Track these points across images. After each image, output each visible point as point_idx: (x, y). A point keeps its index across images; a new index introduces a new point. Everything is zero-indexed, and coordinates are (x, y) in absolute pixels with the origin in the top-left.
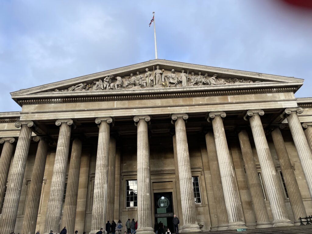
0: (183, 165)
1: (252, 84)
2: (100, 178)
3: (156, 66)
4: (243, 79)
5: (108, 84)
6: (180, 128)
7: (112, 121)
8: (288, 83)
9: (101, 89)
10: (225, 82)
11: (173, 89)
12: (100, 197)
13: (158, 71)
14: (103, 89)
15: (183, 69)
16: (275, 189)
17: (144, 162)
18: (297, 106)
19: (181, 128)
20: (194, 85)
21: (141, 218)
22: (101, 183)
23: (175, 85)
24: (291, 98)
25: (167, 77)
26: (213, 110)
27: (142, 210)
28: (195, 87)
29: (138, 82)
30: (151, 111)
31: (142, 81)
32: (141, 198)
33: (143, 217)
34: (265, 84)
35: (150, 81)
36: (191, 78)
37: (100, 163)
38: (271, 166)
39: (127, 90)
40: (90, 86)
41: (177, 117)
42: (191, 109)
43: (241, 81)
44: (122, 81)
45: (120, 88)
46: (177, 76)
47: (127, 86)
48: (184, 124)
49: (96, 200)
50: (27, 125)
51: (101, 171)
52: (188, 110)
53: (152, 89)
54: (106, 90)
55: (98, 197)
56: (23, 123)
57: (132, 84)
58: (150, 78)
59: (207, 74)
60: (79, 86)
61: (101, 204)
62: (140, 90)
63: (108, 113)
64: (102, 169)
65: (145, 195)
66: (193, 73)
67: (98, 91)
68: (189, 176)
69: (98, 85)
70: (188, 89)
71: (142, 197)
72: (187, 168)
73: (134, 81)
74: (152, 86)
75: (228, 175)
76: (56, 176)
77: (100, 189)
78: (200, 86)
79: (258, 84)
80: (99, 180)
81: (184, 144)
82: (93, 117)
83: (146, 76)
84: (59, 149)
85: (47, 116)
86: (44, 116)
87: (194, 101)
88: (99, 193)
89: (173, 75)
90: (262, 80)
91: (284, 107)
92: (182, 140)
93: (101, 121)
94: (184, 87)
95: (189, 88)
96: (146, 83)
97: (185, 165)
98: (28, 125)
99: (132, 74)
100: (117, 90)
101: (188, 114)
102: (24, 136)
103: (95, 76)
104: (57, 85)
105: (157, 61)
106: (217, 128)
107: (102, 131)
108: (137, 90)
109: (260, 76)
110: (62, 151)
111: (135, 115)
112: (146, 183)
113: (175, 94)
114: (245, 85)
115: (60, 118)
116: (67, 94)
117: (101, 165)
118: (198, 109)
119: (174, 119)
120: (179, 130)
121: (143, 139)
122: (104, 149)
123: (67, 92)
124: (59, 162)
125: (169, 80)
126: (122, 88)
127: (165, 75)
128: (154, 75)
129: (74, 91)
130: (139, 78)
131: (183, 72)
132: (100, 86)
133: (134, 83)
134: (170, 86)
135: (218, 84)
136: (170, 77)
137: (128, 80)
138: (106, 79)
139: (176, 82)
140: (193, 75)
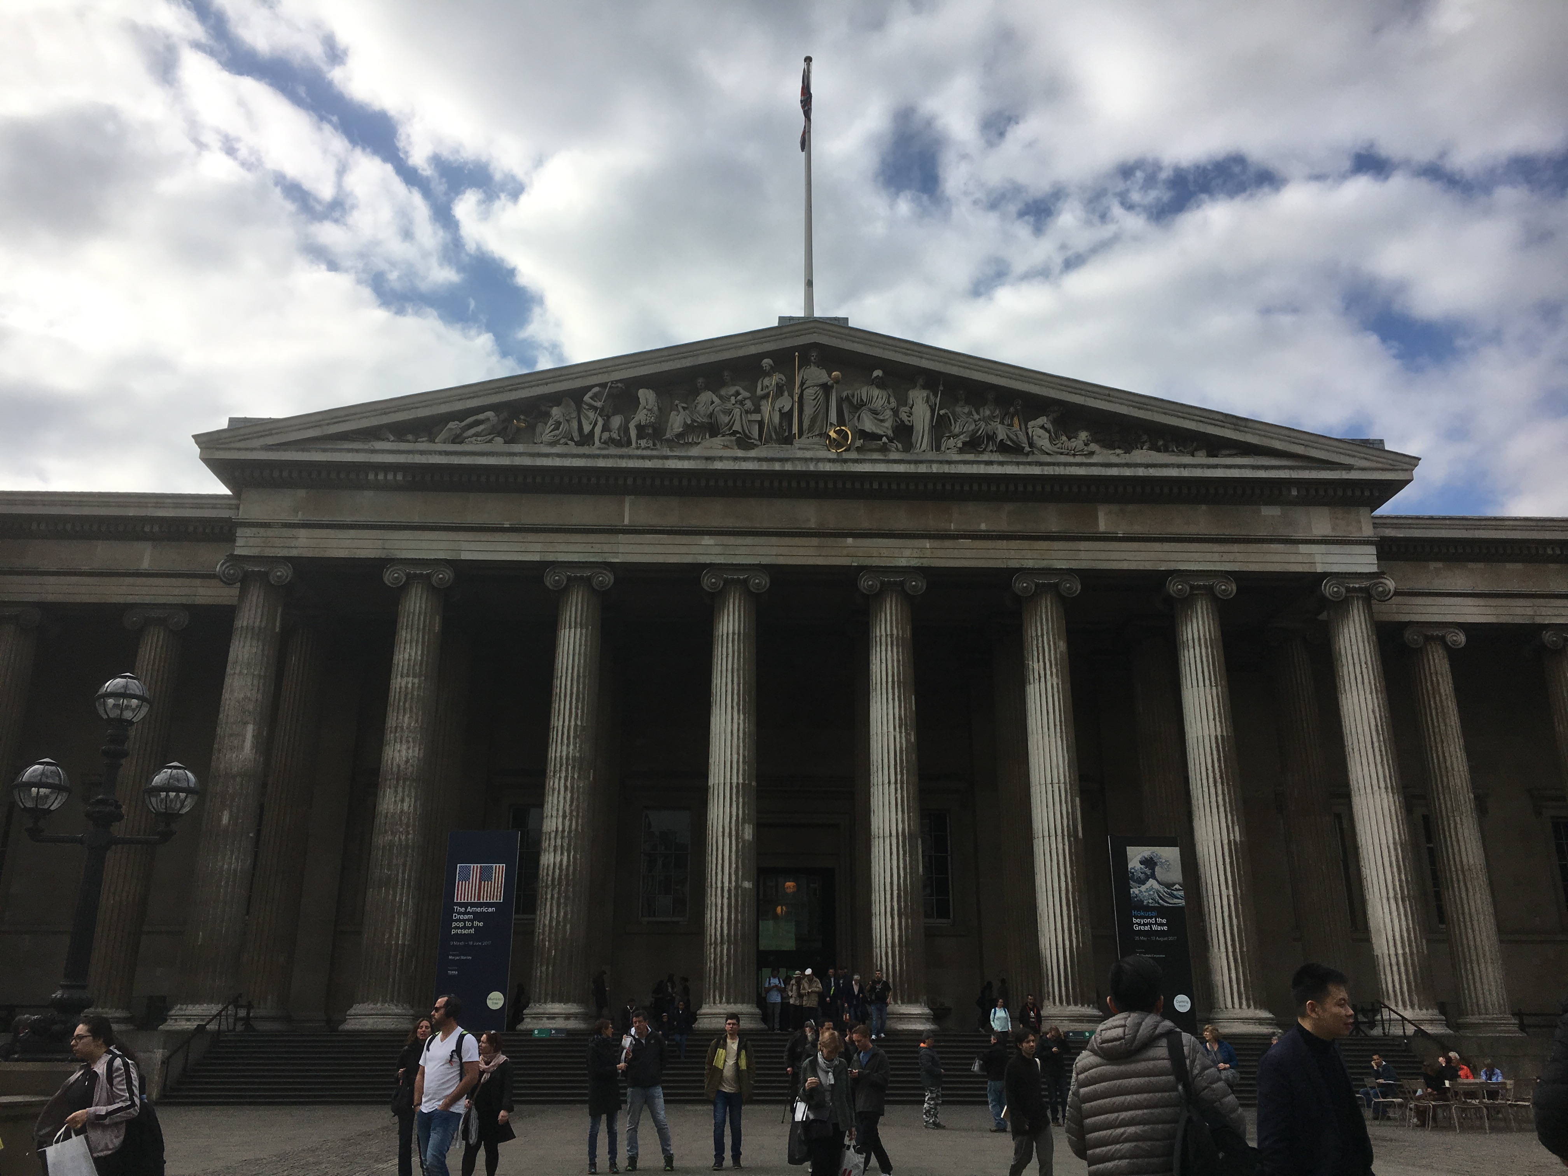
0: (889, 782)
1: (1202, 466)
2: (564, 812)
4: (1169, 437)
5: (600, 419)
6: (889, 633)
7: (612, 580)
8: (1349, 468)
9: (572, 439)
10: (1093, 447)
11: (872, 460)
12: (567, 885)
13: (816, 375)
14: (577, 438)
17: (738, 762)
18: (1374, 569)
19: (895, 632)
20: (960, 448)
22: (570, 832)
23: (881, 443)
24: (1355, 535)
25: (850, 402)
26: (1030, 564)
27: (722, 943)
28: (965, 462)
29: (726, 419)
30: (774, 551)
31: (743, 415)
32: (723, 897)
33: (725, 969)
34: (1253, 467)
35: (776, 419)
36: (954, 414)
37: (564, 753)
38: (1231, 807)
39: (678, 453)
41: (882, 583)
42: (940, 553)
43: (1161, 443)
44: (660, 409)
45: (651, 445)
46: (892, 400)
47: (680, 436)
48: (907, 616)
49: (552, 896)
50: (266, 574)
52: (928, 553)
53: (782, 455)
55: (560, 883)
56: (251, 568)
57: (702, 427)
58: (778, 404)
60: (478, 423)
61: (569, 909)
62: (735, 459)
63: (597, 548)
64: (573, 778)
65: (736, 888)
66: (962, 395)
67: (557, 449)
68: (909, 827)
69: (558, 424)
70: (935, 469)
71: (726, 895)
73: (712, 415)
74: (788, 440)
75: (1059, 832)
76: (396, 792)
77: (566, 854)
79: (1228, 466)
80: (560, 820)
81: (900, 697)
82: (536, 558)
83: (759, 392)
84: (403, 685)
85: (349, 543)
86: (334, 544)
87: (955, 515)
88: (560, 869)
89: (879, 398)
90: (1246, 450)
91: (1319, 569)
92: (893, 682)
93: (569, 578)
95: (941, 462)
96: (761, 423)
97: (896, 783)
98: (273, 578)
99: (700, 380)
101: (926, 572)
102: (257, 624)
103: (547, 384)
104: (389, 413)
105: (812, 330)
106: (1040, 639)
107: (573, 624)
108: (721, 458)
109: (1242, 428)
110: (415, 693)
111: (708, 562)
112: (744, 841)
113: (880, 485)
114: (1172, 464)
115: (403, 557)
116: (429, 457)
117: (567, 758)
118: (968, 553)
119: (864, 591)
120: (883, 639)
121: (736, 666)
122: (581, 696)
123: (431, 444)
124: (404, 739)
125: (859, 417)
126: (657, 442)
127: (844, 394)
128: (797, 390)
129: (457, 441)
130: (733, 399)
131: (918, 385)
132: (567, 426)
133: (707, 423)
134: (858, 449)
135: (1062, 454)
136: (862, 400)
137: (683, 407)
138: (591, 398)
139: (885, 430)
140: (962, 403)
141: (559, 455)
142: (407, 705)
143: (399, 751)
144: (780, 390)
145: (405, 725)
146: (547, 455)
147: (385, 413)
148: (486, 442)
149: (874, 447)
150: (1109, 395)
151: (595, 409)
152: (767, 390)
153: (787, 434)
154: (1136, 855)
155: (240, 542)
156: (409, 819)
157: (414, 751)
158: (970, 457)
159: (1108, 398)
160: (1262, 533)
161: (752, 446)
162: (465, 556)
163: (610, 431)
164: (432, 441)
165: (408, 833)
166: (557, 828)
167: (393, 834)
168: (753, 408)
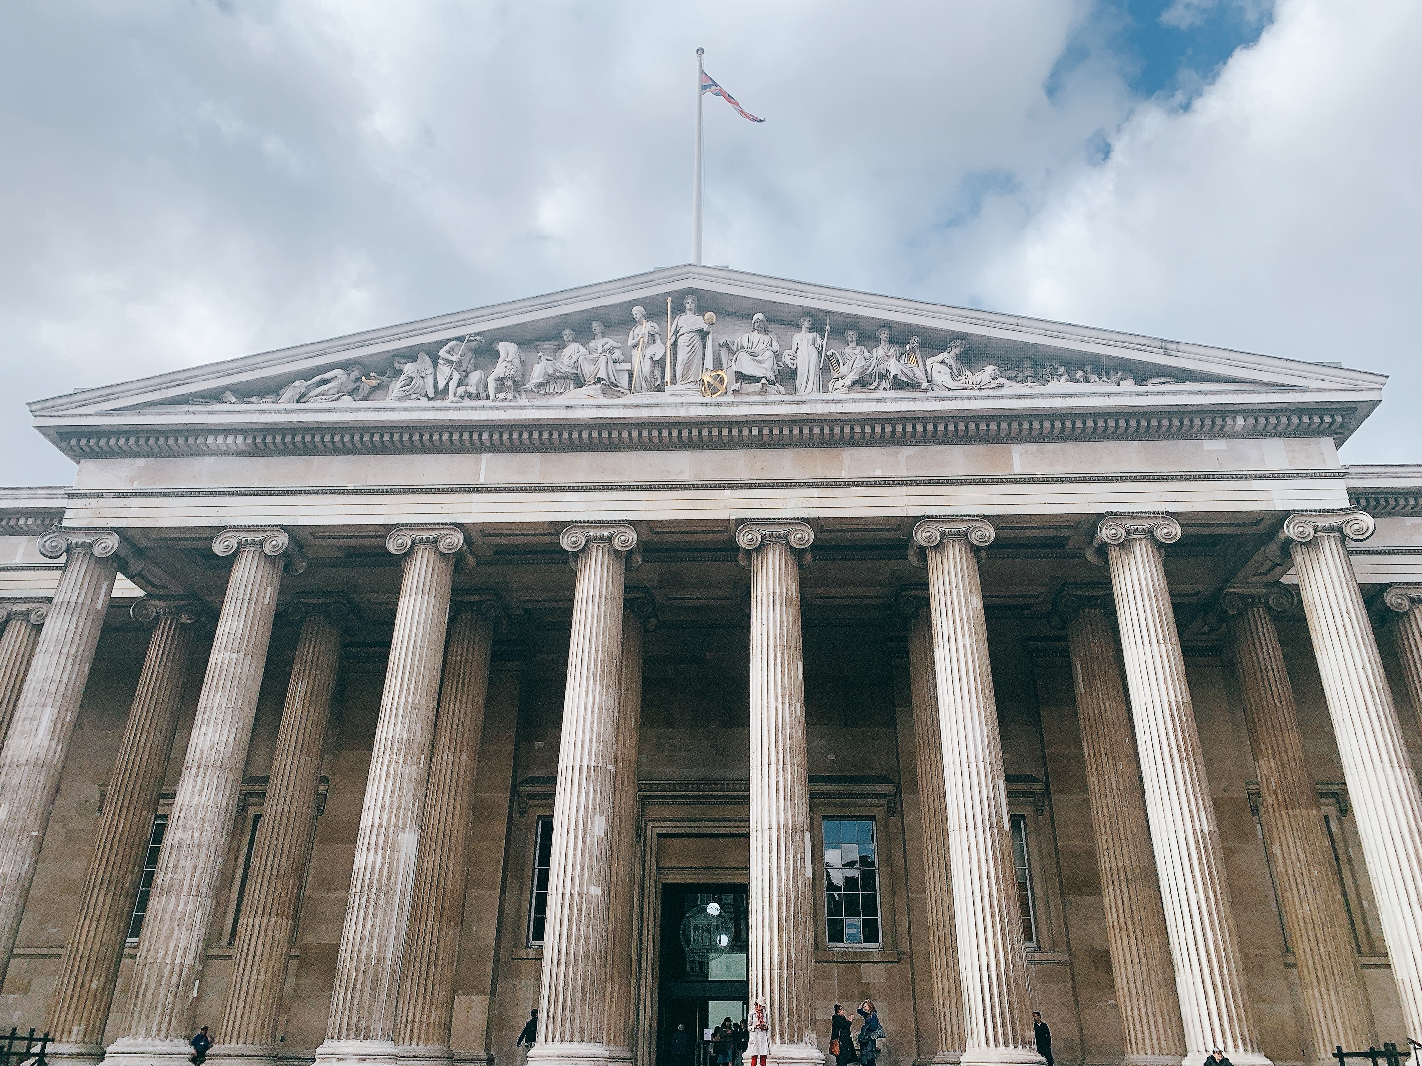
0: (769, 764)
1: (1130, 394)
2: (384, 803)
4: (1088, 368)
5: (456, 373)
6: (771, 591)
7: (462, 542)
8: (1305, 390)
9: (426, 396)
10: (1002, 380)
11: (749, 404)
12: (378, 891)
13: (691, 321)
14: (431, 394)
15: (809, 313)
16: (1204, 906)
17: (591, 741)
18: (1347, 504)
19: (778, 590)
20: (849, 387)
21: (553, 997)
22: (388, 826)
23: (760, 385)
24: (1317, 466)
25: (729, 348)
26: (933, 511)
27: (559, 963)
28: (854, 401)
29: (593, 368)
30: (642, 506)
31: (610, 362)
32: (563, 906)
34: (1190, 393)
35: (647, 367)
36: (843, 355)
37: (390, 736)
39: (537, 402)
40: (375, 382)
41: (763, 537)
42: (831, 503)
44: (522, 362)
45: (510, 396)
46: (775, 344)
47: (540, 385)
48: (792, 572)
49: (360, 904)
50: (91, 545)
51: (391, 770)
52: (816, 503)
54: (446, 403)
55: (369, 890)
56: (74, 539)
57: (565, 377)
58: (650, 351)
59: (915, 341)
60: (325, 382)
62: (599, 406)
63: (447, 508)
64: (397, 762)
65: (580, 893)
66: (852, 334)
67: (406, 404)
68: (793, 817)
69: (412, 378)
70: (821, 408)
71: (567, 903)
72: (788, 776)
73: (576, 365)
74: (660, 389)
75: (979, 822)
76: (195, 781)
77: (380, 852)
78: (880, 394)
79: (1159, 394)
80: (378, 813)
81: (783, 664)
82: (380, 521)
83: (631, 342)
85: (181, 512)
86: (165, 512)
87: (847, 462)
88: (372, 872)
89: (759, 341)
91: (1279, 507)
92: (775, 646)
93: (414, 542)
94: (804, 398)
95: (827, 402)
96: (631, 374)
97: (777, 763)
98: (97, 551)
100: (497, 404)
101: (814, 523)
102: (73, 599)
103: (399, 339)
104: (233, 374)
106: (949, 594)
107: (414, 591)
108: (583, 407)
109: (1175, 353)
110: (231, 669)
111: (569, 519)
113: (761, 430)
114: (1094, 394)
115: (237, 524)
116: (272, 416)
117: (393, 741)
118: (863, 502)
119: (743, 545)
120: (765, 597)
122: (415, 669)
124: (212, 721)
126: (515, 394)
128: (670, 338)
129: (303, 399)
130: (601, 349)
131: (804, 328)
132: (420, 381)
133: (571, 373)
134: (735, 393)
135: (965, 388)
136: (742, 346)
137: (547, 359)
139: (765, 371)
140: (852, 345)
142: (221, 683)
143: (205, 735)
144: (652, 337)
145: (216, 706)
147: (229, 375)
148: (333, 401)
150: (1019, 325)
152: (638, 339)
153: (659, 382)
155: (69, 514)
159: (1016, 327)
162: (303, 521)
163: (466, 385)
164: (277, 400)
165: (204, 830)
166: (374, 823)
168: (621, 357)
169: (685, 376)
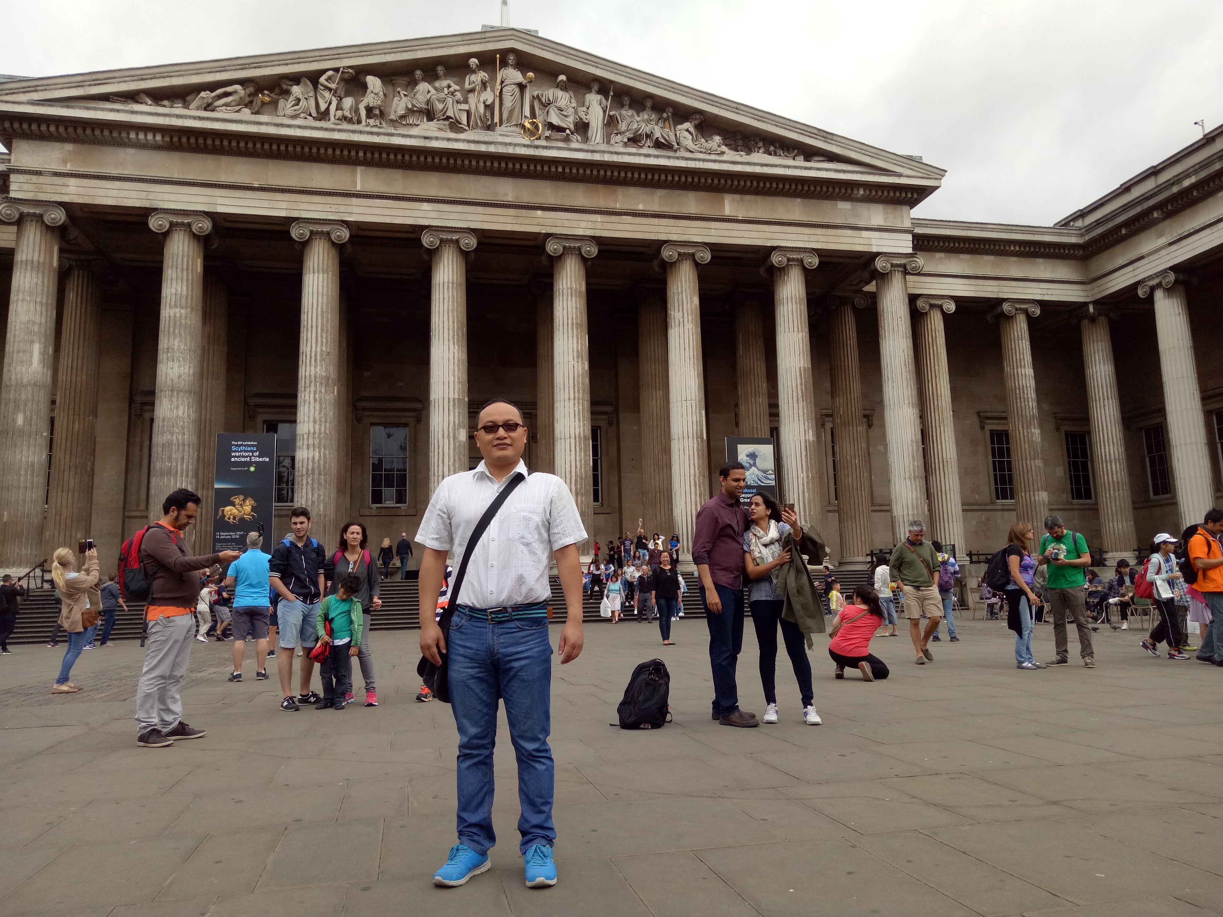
0: (569, 399)
1: (801, 167)
2: (315, 418)
3: (505, 53)
4: (777, 145)
5: (334, 98)
6: (569, 286)
7: (348, 236)
9: (310, 115)
10: (724, 148)
11: (558, 148)
12: (320, 474)
13: (513, 75)
14: (314, 114)
16: (805, 479)
17: (454, 382)
18: (910, 251)
19: (574, 286)
20: (625, 143)
22: (320, 433)
23: (565, 135)
24: (899, 225)
25: (540, 100)
26: (674, 238)
28: (630, 154)
29: (440, 106)
30: (480, 218)
31: (455, 104)
34: (836, 170)
35: (481, 109)
36: (620, 115)
37: (313, 373)
38: (808, 416)
40: (267, 99)
41: (564, 247)
42: (609, 226)
43: (772, 148)
44: (385, 95)
45: (378, 124)
46: (573, 101)
47: (403, 117)
48: (583, 273)
49: (307, 482)
50: (41, 216)
51: (317, 396)
52: (599, 226)
53: (486, 139)
55: (313, 473)
56: (26, 210)
57: (420, 111)
58: (483, 97)
59: (669, 111)
60: (227, 95)
61: (321, 492)
62: (449, 140)
63: (334, 208)
64: (321, 392)
66: (626, 100)
67: (298, 122)
68: (584, 431)
69: (298, 100)
70: (607, 158)
72: (581, 407)
73: (429, 102)
74: (490, 128)
75: (690, 435)
76: (171, 401)
77: (317, 450)
78: (645, 151)
79: (817, 169)
80: (311, 424)
81: (577, 336)
82: (283, 214)
83: (467, 86)
84: (172, 314)
85: (115, 193)
86: (101, 192)
87: (620, 197)
88: (313, 462)
89: (563, 98)
90: (832, 157)
91: (875, 249)
92: (573, 324)
93: (312, 232)
95: (611, 153)
96: (468, 113)
97: (574, 399)
98: (47, 220)
99: (418, 73)
100: (368, 129)
101: (598, 240)
102: (35, 259)
103: (287, 64)
104: (146, 79)
105: (510, 37)
106: (680, 295)
107: (316, 269)
108: (437, 138)
109: (829, 141)
110: (183, 321)
111: (427, 224)
112: (460, 442)
113: (564, 169)
114: (780, 165)
115: (166, 207)
116: (185, 121)
117: (315, 377)
118: (630, 228)
119: (551, 253)
120: (565, 291)
121: (450, 308)
122: (325, 328)
123: (185, 110)
124: (175, 358)
125: (548, 112)
126: (382, 122)
127: (535, 94)
128: (498, 87)
129: (208, 109)
130: (446, 90)
131: (593, 91)
132: (305, 103)
133: (425, 109)
134: (547, 138)
135: (701, 152)
136: (549, 100)
137: (405, 95)
138: (327, 80)
139: (569, 124)
140: (627, 107)
141: (300, 127)
142: (177, 331)
143: (172, 368)
144: (484, 84)
145: (176, 347)
146: (289, 126)
147: (142, 79)
148: (235, 112)
149: (560, 137)
150: (737, 109)
151: (330, 90)
152: (473, 85)
153: (489, 123)
154: (743, 451)
155: (13, 187)
156: (184, 422)
157: (184, 368)
158: (633, 150)
159: (736, 110)
160: (838, 221)
161: (463, 130)
162: (221, 209)
163: (342, 109)
164: (186, 106)
165: (184, 434)
166: (309, 431)
167: (172, 434)
168: (462, 99)
169: (509, 120)
